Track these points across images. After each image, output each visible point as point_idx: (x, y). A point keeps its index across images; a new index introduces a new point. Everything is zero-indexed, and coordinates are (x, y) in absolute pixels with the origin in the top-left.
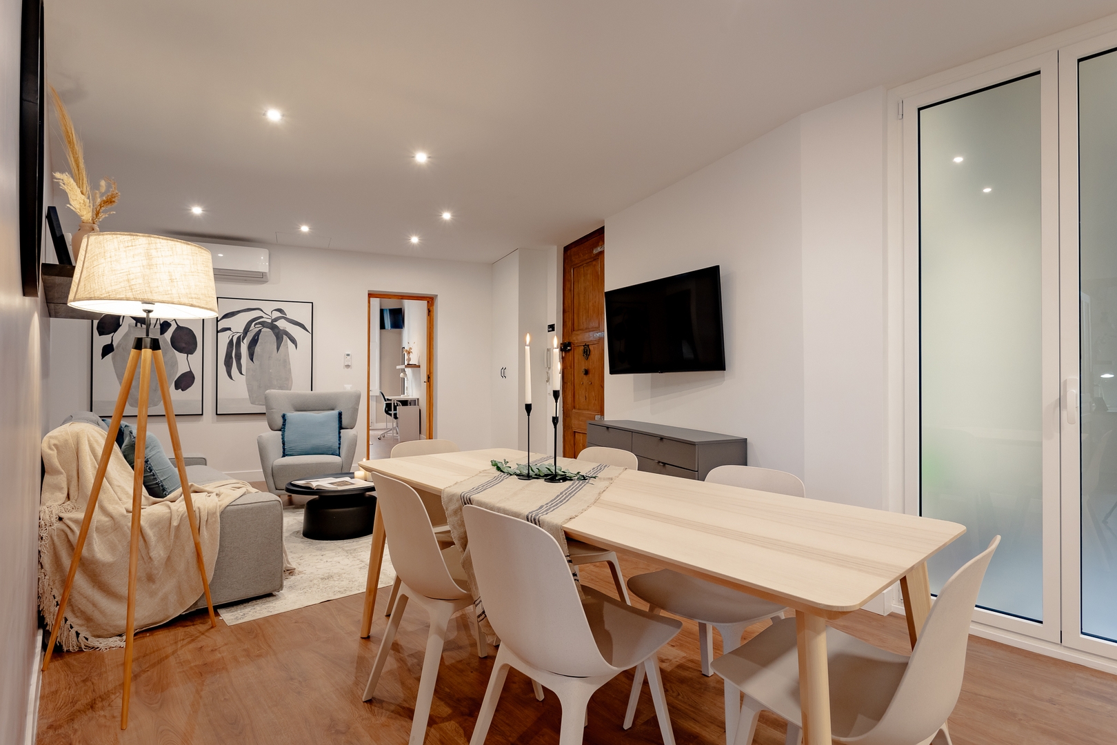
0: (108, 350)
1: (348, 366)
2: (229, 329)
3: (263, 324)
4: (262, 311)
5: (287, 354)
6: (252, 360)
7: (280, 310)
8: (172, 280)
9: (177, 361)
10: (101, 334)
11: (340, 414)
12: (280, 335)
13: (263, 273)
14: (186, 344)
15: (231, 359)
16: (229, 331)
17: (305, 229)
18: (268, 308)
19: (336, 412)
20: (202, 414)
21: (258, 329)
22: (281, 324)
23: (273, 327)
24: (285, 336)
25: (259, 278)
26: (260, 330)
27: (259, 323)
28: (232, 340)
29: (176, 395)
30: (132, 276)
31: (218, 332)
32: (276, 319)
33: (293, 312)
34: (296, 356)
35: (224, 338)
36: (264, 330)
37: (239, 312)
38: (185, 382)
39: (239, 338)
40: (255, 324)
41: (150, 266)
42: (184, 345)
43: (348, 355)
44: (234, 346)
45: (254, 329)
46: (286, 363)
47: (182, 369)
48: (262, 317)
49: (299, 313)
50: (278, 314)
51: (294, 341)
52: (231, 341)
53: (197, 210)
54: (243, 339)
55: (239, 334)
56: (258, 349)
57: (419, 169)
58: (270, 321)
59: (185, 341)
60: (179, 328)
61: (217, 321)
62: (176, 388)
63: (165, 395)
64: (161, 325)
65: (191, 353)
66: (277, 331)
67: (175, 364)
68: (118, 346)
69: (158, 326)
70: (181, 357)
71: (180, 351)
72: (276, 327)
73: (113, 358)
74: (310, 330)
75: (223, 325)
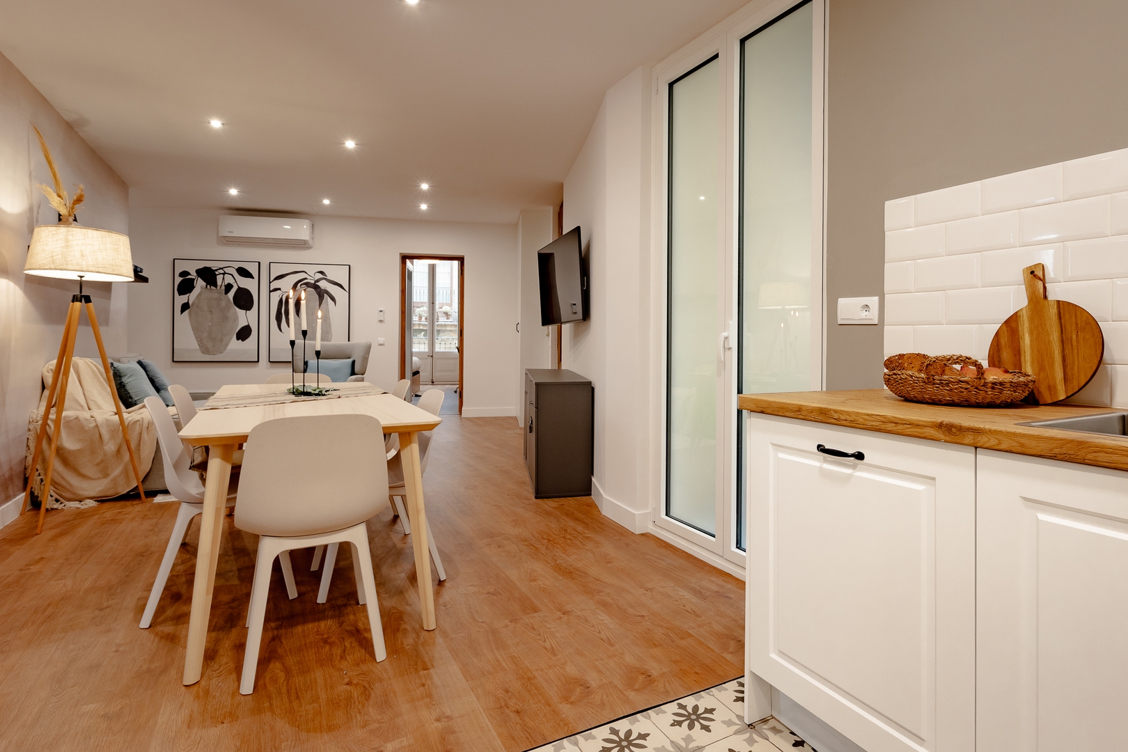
0: (185, 307)
1: (381, 321)
2: (280, 289)
3: (308, 285)
4: (306, 273)
5: (328, 311)
6: (298, 315)
7: (321, 272)
8: (83, 256)
9: (237, 316)
10: (180, 294)
11: (354, 362)
12: (321, 294)
13: (304, 241)
14: (245, 302)
15: (281, 315)
16: (279, 291)
17: (326, 202)
18: (311, 270)
19: (351, 360)
20: (258, 361)
22: (323, 284)
23: (316, 286)
24: (325, 295)
25: (301, 245)
26: (305, 290)
27: (305, 284)
28: (282, 298)
29: (235, 345)
30: (54, 254)
31: (270, 292)
32: (318, 281)
33: (332, 274)
34: (335, 313)
35: (275, 297)
36: (309, 289)
37: (287, 275)
38: (244, 334)
39: (286, 297)
40: (301, 285)
41: (67, 246)
42: (243, 303)
43: (381, 311)
44: (283, 303)
46: (326, 318)
47: (242, 323)
48: (306, 279)
49: (340, 275)
50: (321, 276)
51: (333, 299)
52: (281, 300)
53: (233, 192)
55: (287, 294)
57: (348, 153)
58: (313, 282)
59: (244, 300)
60: (239, 289)
61: (270, 283)
62: (238, 339)
63: (227, 345)
64: (225, 286)
65: (249, 310)
66: (319, 290)
67: (236, 319)
68: (193, 304)
69: (223, 288)
70: (241, 313)
71: (241, 307)
72: (318, 287)
73: (189, 314)
74: (347, 289)
75: (274, 285)
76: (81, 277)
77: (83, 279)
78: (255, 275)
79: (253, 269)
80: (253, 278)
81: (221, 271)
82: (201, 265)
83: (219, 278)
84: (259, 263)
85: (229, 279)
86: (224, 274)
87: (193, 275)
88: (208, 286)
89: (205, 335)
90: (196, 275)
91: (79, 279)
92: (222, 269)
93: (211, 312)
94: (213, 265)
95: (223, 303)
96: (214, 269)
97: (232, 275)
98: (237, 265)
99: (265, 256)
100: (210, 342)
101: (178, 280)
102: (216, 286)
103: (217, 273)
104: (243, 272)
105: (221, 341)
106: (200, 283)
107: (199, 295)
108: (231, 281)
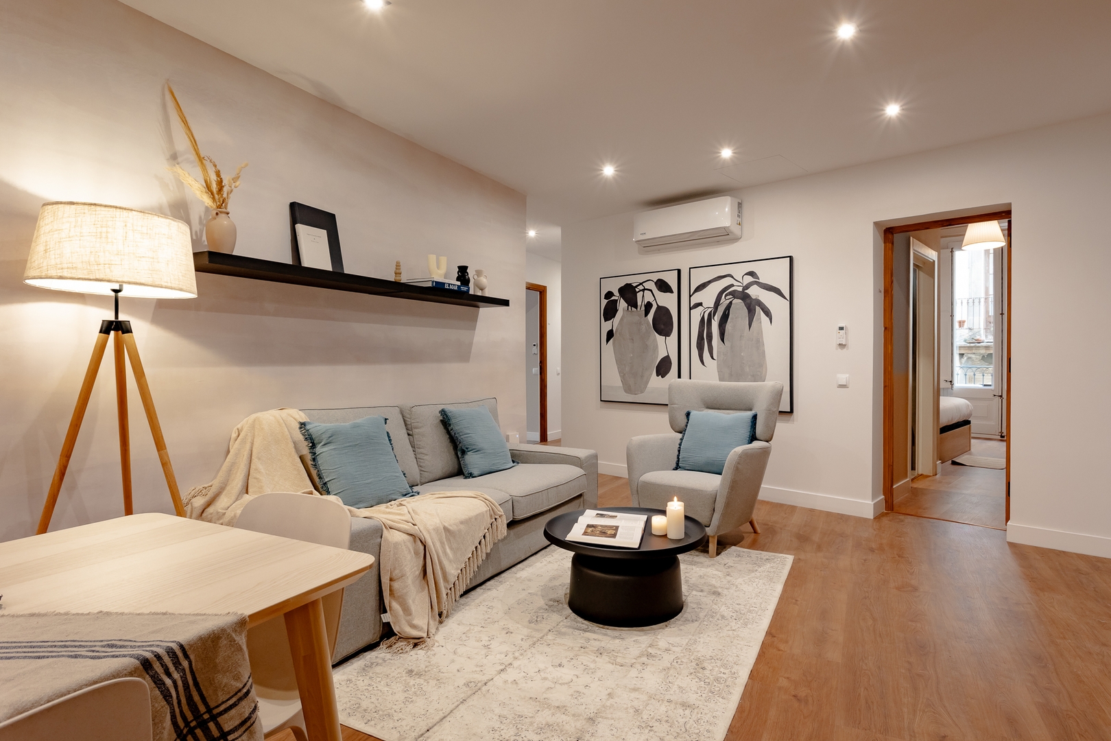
0: (610, 335)
1: (842, 346)
2: (700, 304)
3: (734, 294)
4: (732, 277)
5: (760, 332)
6: (723, 340)
7: (751, 274)
9: (658, 345)
10: (606, 320)
11: (755, 417)
12: (752, 306)
13: (724, 228)
14: (664, 325)
15: (703, 340)
16: (700, 307)
17: (726, 153)
18: (738, 271)
19: (750, 414)
21: (728, 302)
22: (754, 292)
23: (744, 297)
24: (758, 308)
25: (721, 236)
26: (731, 303)
27: (730, 293)
29: (655, 382)
31: (690, 309)
32: (747, 287)
33: (766, 273)
34: (772, 333)
35: (697, 314)
36: (736, 301)
37: (709, 282)
38: (663, 368)
39: (710, 314)
40: (726, 295)
42: (662, 327)
43: (841, 328)
44: (705, 323)
45: (724, 302)
46: (759, 343)
47: (662, 354)
48: (732, 285)
49: (775, 274)
50: (749, 279)
51: (768, 313)
52: (703, 318)
54: (714, 316)
55: (710, 310)
56: (729, 326)
58: (740, 289)
59: (663, 323)
60: (659, 307)
61: (690, 296)
62: (658, 376)
63: (647, 382)
64: (645, 306)
65: (669, 336)
66: (748, 301)
67: (656, 347)
68: (617, 329)
69: (643, 308)
70: (660, 339)
71: (660, 334)
72: (748, 296)
73: (614, 343)
74: (787, 295)
75: (695, 300)
76: (116, 291)
77: (120, 294)
78: (675, 288)
79: (672, 280)
80: (672, 292)
81: (641, 287)
82: (622, 282)
83: (639, 295)
84: (679, 271)
85: (648, 297)
86: (643, 290)
87: (616, 293)
88: (630, 307)
89: (627, 369)
90: (618, 295)
91: (113, 294)
92: (641, 284)
93: (632, 339)
94: (633, 281)
95: (643, 327)
96: (634, 285)
97: (651, 290)
98: (655, 277)
99: (683, 259)
100: (633, 380)
101: (605, 302)
102: (636, 307)
103: (637, 290)
104: (663, 286)
105: (642, 376)
106: (622, 305)
107: (622, 319)
108: (651, 299)
